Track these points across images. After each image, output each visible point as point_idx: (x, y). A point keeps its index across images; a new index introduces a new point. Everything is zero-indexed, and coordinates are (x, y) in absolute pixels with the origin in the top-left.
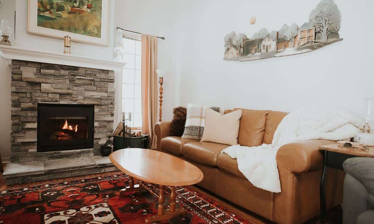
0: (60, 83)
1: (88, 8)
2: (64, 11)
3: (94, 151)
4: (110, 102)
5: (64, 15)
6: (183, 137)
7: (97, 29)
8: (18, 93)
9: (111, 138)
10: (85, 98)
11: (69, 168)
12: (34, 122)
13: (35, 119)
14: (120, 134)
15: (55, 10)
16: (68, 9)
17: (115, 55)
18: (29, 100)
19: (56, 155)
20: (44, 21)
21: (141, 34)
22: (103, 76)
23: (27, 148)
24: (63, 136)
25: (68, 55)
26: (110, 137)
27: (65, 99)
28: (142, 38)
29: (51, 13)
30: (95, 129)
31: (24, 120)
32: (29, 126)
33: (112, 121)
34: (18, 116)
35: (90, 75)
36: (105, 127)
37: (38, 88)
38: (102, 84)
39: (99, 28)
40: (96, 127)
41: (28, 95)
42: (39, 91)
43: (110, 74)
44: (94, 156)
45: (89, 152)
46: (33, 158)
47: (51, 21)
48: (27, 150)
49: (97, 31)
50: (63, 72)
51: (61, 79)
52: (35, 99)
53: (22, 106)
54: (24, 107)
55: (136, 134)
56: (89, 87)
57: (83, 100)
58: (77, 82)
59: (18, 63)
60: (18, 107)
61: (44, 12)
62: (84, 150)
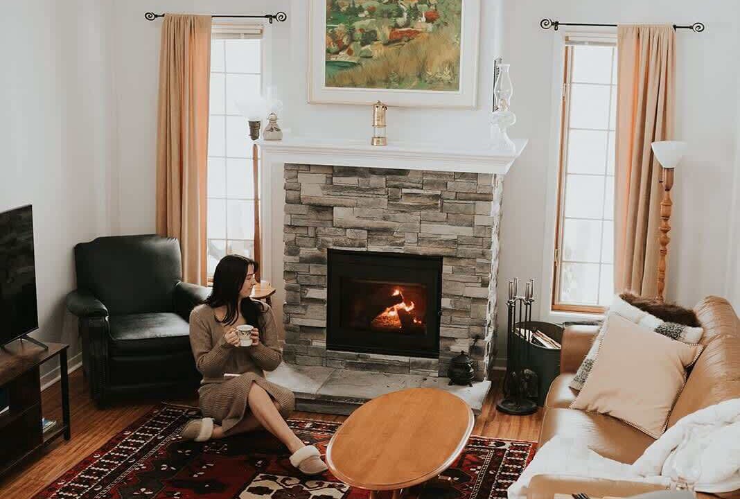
0: (368, 206)
1: (428, 21)
2: (375, 43)
3: (440, 366)
4: (478, 250)
5: (376, 50)
7: (449, 69)
8: (294, 227)
9: (479, 341)
10: (420, 240)
12: (323, 288)
13: (324, 282)
15: (359, 43)
16: (384, 35)
18: (313, 241)
19: (360, 361)
20: (339, 72)
21: (616, 26)
22: (463, 186)
23: (309, 337)
25: (381, 147)
26: (477, 337)
27: (379, 240)
29: (350, 53)
30: (443, 314)
31: (304, 281)
32: (313, 293)
33: (485, 300)
34: (294, 272)
35: (432, 184)
36: (467, 312)
37: (328, 217)
38: (461, 205)
39: (453, 66)
40: (445, 309)
41: (311, 232)
42: (329, 223)
43: (480, 182)
44: (439, 376)
45: (428, 366)
46: (318, 360)
47: (350, 71)
48: (309, 343)
49: (450, 74)
50: (374, 181)
51: (370, 196)
52: (322, 240)
53: (301, 253)
54: (304, 256)
56: (431, 212)
57: (416, 245)
58: (405, 202)
59: (294, 170)
60: (293, 255)
61: (337, 53)
62: (417, 359)
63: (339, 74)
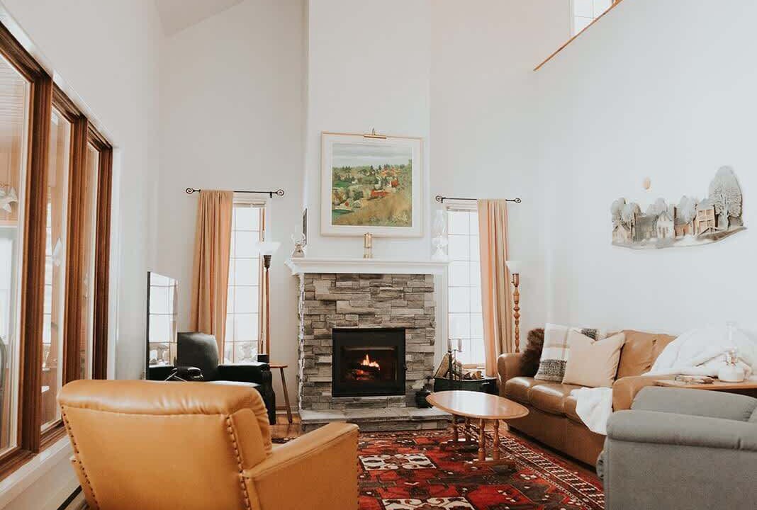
0: (358, 299)
1: (393, 186)
2: (362, 199)
3: (406, 400)
4: (427, 322)
5: (363, 203)
6: (536, 377)
7: (406, 214)
8: (311, 315)
9: (431, 380)
10: (392, 319)
11: (375, 418)
12: (329, 355)
13: (330, 351)
14: (445, 376)
15: (352, 199)
16: (368, 195)
17: (434, 250)
18: (323, 324)
19: (355, 402)
21: (476, 200)
22: (417, 283)
23: (320, 390)
24: (363, 376)
25: (369, 259)
26: (429, 378)
27: (367, 321)
28: (479, 205)
29: (347, 204)
30: (407, 365)
31: (317, 351)
32: (322, 359)
33: (432, 354)
34: (311, 346)
35: (397, 283)
36: (422, 362)
37: (333, 307)
38: (416, 295)
39: (408, 212)
40: (408, 362)
41: (322, 318)
42: (334, 312)
43: (426, 281)
44: (407, 406)
45: (399, 400)
46: (327, 405)
47: (347, 215)
48: (321, 394)
49: (406, 217)
50: (362, 283)
51: (360, 293)
52: (330, 323)
53: (315, 333)
54: (317, 334)
55: (471, 375)
56: (398, 301)
57: (389, 322)
58: (381, 295)
59: (311, 277)
60: (311, 334)
61: (339, 205)
62: (392, 397)
63: (340, 216)
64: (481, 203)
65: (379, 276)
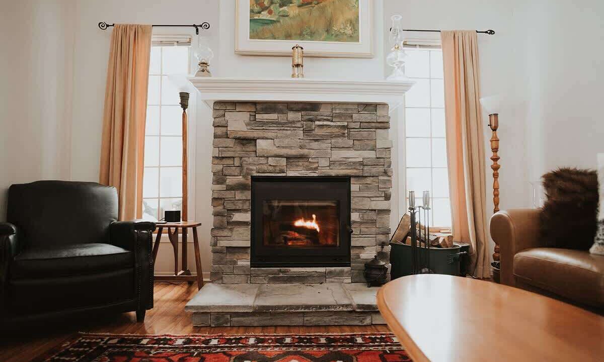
0: (287, 137)
2: (291, 5)
3: (353, 273)
4: (381, 169)
5: (291, 10)
6: (593, 249)
7: (350, 25)
8: (223, 158)
9: (385, 247)
10: (332, 163)
11: (298, 307)
12: (246, 211)
13: (247, 206)
14: (404, 241)
15: (278, 5)
16: (299, 1)
18: (238, 170)
19: (281, 275)
20: (261, 28)
21: (440, 31)
22: (366, 116)
23: (235, 257)
24: (296, 239)
25: (300, 79)
26: (383, 244)
27: (297, 166)
28: (443, 39)
29: (270, 12)
30: (352, 226)
31: (230, 206)
32: (237, 217)
33: (387, 211)
34: (221, 199)
35: (339, 116)
36: (373, 222)
37: (252, 148)
38: (365, 134)
39: (354, 23)
40: (355, 222)
41: (237, 163)
42: (253, 154)
43: (380, 112)
44: (352, 282)
45: (341, 274)
46: (244, 278)
47: (270, 27)
48: (235, 263)
49: (351, 29)
50: (291, 116)
51: (289, 128)
52: (247, 169)
53: (227, 182)
54: (230, 184)
55: (441, 241)
56: (340, 140)
57: (328, 168)
58: (318, 132)
59: (223, 106)
60: (222, 184)
61: (259, 13)
62: (333, 269)
64: (445, 35)
65: (314, 106)
